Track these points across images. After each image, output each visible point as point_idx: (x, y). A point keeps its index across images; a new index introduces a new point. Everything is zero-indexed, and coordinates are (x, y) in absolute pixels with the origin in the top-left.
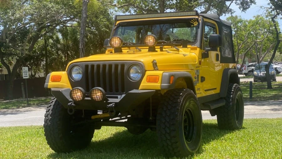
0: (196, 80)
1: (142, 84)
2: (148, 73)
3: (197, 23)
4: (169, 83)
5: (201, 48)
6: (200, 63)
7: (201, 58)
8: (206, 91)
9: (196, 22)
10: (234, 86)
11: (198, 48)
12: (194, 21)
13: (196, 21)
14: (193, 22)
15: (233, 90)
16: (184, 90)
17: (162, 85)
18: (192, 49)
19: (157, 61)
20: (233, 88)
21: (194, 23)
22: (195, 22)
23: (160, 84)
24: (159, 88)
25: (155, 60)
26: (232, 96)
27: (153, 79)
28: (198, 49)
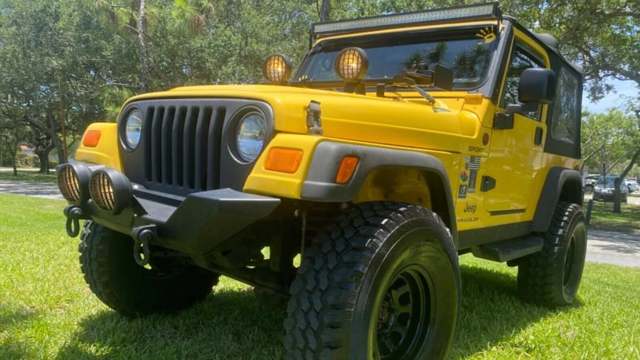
0: (467, 183)
1: (253, 174)
2: (279, 140)
3: (494, 37)
4: (334, 180)
5: (494, 98)
6: (485, 139)
7: (491, 126)
8: (494, 213)
9: (492, 34)
10: (569, 210)
11: (486, 98)
12: (485, 31)
13: (491, 32)
14: (484, 35)
15: (565, 218)
16: (402, 209)
17: (306, 182)
18: (469, 101)
19: (321, 108)
20: (567, 213)
21: (485, 37)
22: (488, 36)
23: (298, 181)
24: (294, 194)
25: (319, 103)
26: (561, 232)
27: (284, 161)
28: (485, 102)
